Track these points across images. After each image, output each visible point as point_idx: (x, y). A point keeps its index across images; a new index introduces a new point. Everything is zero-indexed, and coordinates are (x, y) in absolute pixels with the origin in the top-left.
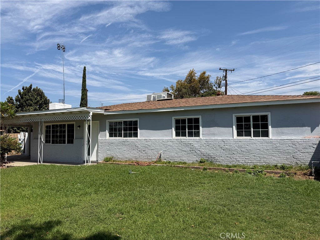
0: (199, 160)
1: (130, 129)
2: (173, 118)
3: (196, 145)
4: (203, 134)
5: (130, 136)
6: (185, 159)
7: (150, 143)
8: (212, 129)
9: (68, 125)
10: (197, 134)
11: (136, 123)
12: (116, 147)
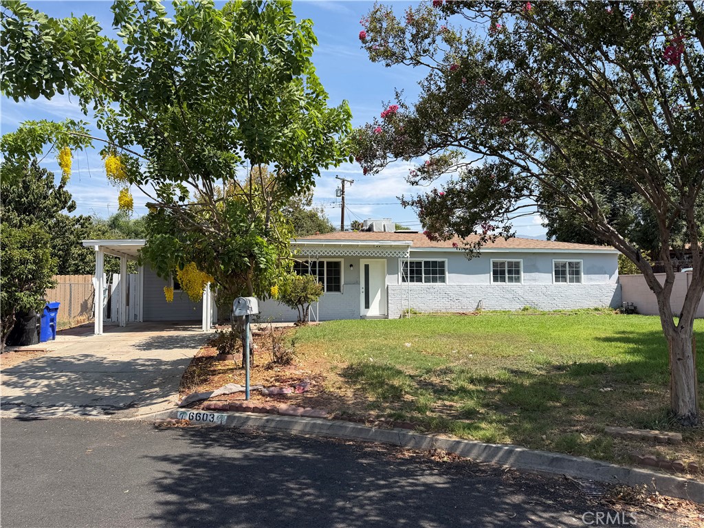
0: (522, 308)
1: (434, 272)
2: (491, 260)
3: (520, 292)
4: (524, 280)
5: (434, 280)
6: (507, 307)
7: (464, 290)
8: (533, 275)
9: (327, 263)
10: (518, 280)
11: (442, 264)
12: (416, 296)
